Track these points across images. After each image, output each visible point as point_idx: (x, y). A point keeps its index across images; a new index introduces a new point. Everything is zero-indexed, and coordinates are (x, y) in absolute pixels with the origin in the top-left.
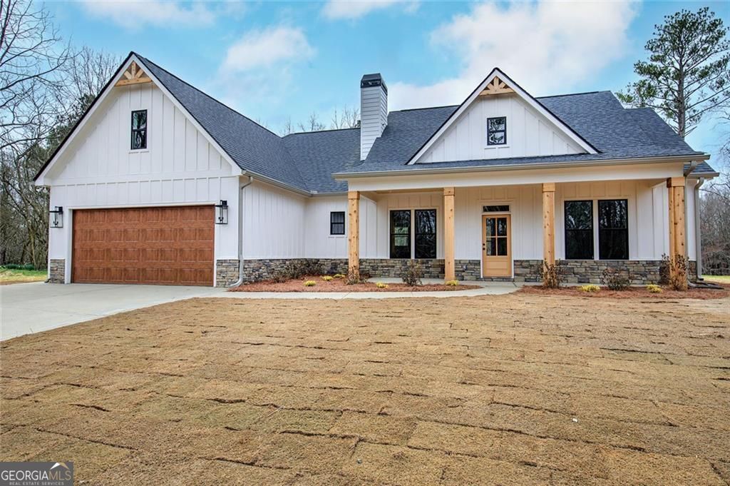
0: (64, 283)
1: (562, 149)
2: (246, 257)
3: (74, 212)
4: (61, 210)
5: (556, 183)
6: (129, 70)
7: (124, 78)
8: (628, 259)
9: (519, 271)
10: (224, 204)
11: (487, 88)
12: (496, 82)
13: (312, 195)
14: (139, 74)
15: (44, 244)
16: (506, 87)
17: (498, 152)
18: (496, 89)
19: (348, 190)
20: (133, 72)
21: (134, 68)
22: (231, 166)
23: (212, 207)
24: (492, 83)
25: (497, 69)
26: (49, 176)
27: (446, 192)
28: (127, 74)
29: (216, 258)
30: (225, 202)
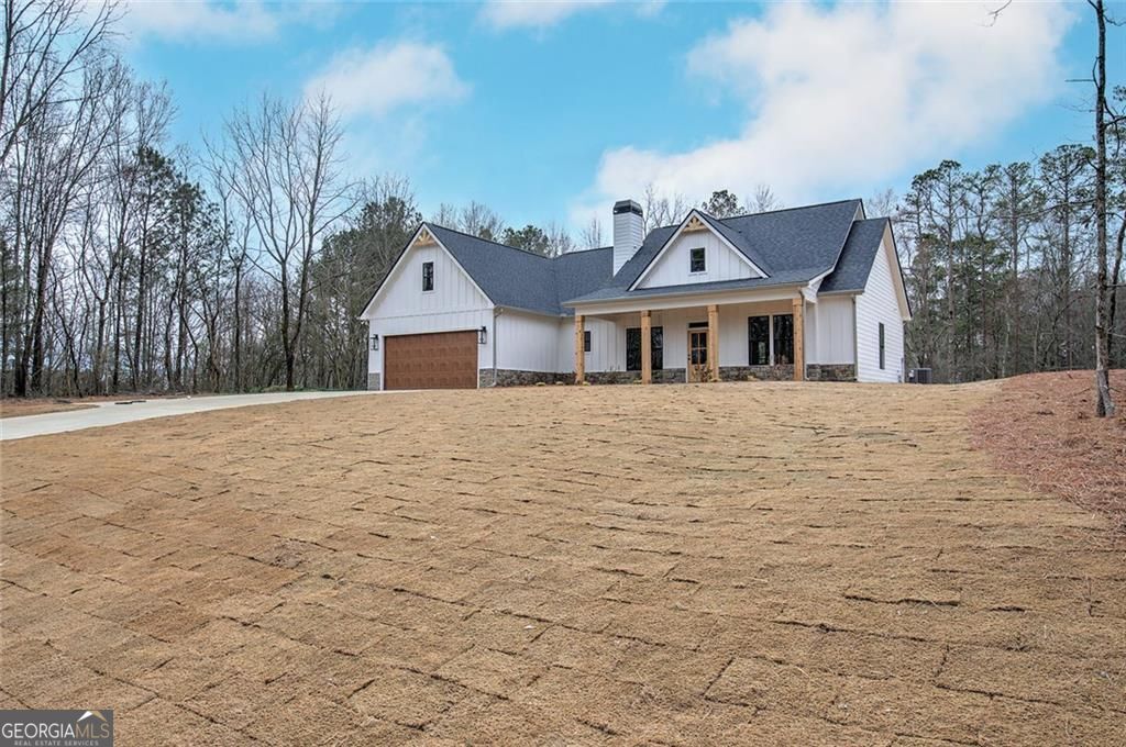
0: (379, 389)
1: (746, 275)
2: (498, 367)
3: (386, 338)
4: (377, 337)
6: (422, 233)
7: (418, 240)
10: (484, 329)
11: (687, 226)
12: (695, 220)
13: (563, 318)
14: (428, 236)
15: (365, 362)
16: (702, 224)
17: (699, 278)
18: (694, 226)
19: (574, 314)
20: (424, 235)
21: (425, 232)
22: (487, 302)
23: (477, 331)
24: (691, 221)
25: (694, 209)
26: (371, 313)
27: (642, 314)
28: (420, 237)
29: (479, 368)
30: (484, 328)
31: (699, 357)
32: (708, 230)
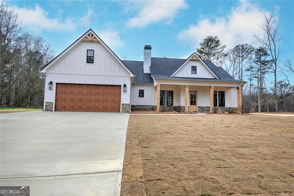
0: (52, 111)
1: (210, 77)
3: (57, 84)
4: (51, 83)
5: (214, 86)
6: (89, 35)
7: (86, 37)
8: (225, 106)
9: (199, 109)
11: (192, 58)
12: (195, 56)
13: (134, 84)
14: (93, 37)
16: (197, 58)
17: (194, 76)
18: (195, 58)
20: (90, 36)
21: (91, 35)
22: (130, 74)
23: (120, 86)
24: (194, 56)
25: (195, 53)
27: (186, 86)
28: (88, 37)
29: (121, 103)
30: (125, 85)
31: (193, 102)
32: (199, 61)
